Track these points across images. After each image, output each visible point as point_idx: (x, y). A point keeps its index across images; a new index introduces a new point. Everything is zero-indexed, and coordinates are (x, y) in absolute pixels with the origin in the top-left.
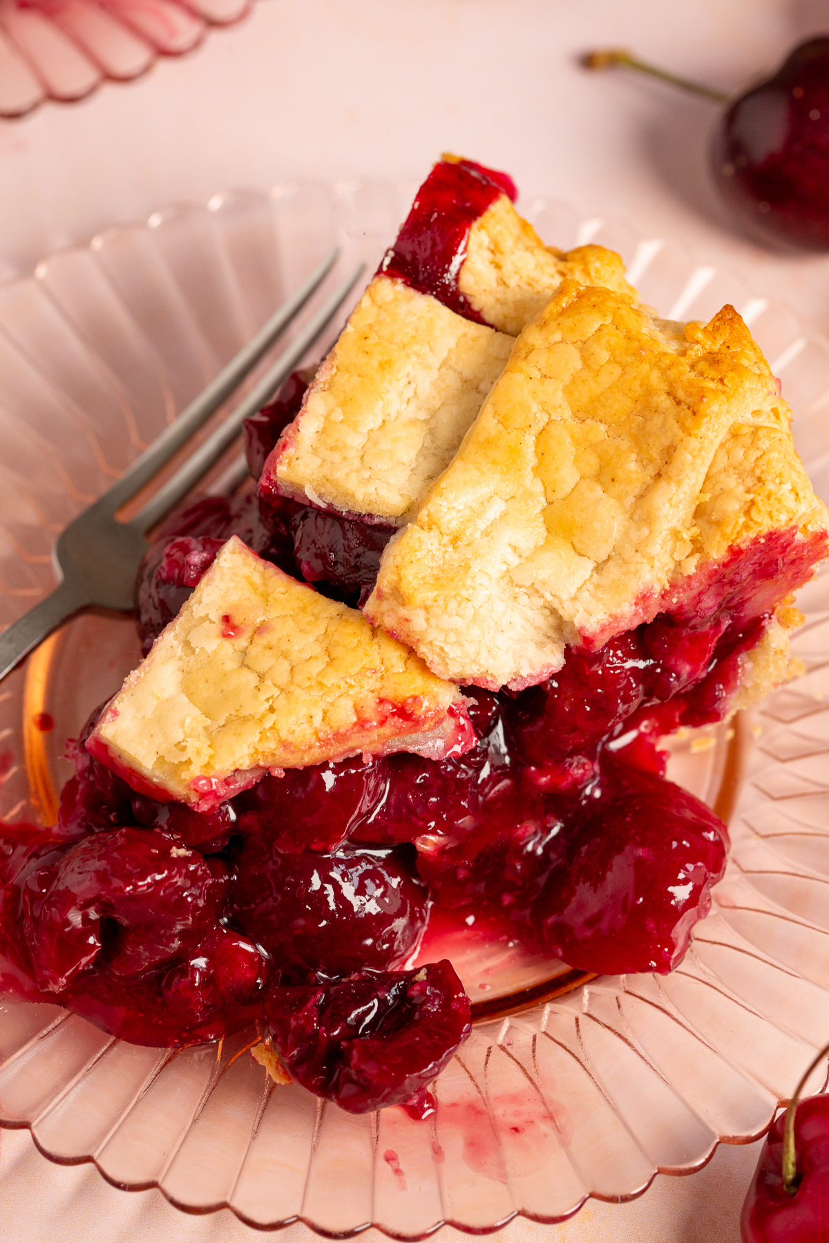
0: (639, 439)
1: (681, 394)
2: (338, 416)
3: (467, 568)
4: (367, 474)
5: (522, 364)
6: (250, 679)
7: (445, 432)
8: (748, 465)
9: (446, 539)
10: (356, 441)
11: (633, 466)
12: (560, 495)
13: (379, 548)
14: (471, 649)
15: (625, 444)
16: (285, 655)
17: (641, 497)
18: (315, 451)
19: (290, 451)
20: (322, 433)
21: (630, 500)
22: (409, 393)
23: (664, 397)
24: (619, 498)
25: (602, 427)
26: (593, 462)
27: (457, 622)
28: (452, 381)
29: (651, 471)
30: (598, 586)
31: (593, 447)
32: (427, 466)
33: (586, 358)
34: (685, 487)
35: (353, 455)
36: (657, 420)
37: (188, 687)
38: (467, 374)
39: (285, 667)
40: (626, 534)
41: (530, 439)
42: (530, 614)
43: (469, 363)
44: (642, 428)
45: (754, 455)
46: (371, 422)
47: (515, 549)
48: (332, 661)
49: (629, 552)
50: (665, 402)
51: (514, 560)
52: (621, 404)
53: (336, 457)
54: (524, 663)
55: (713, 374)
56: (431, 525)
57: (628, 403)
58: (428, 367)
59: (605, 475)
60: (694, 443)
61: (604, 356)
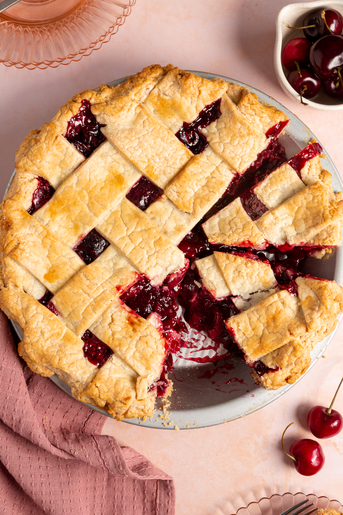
0: (314, 218)
1: (324, 216)
2: (269, 185)
3: (275, 224)
4: (268, 199)
5: (302, 194)
6: (229, 227)
7: (285, 197)
8: (329, 233)
9: (275, 218)
10: (270, 191)
11: (311, 222)
12: (297, 218)
13: (264, 212)
14: (269, 236)
15: (311, 218)
16: (236, 226)
17: (309, 227)
18: (262, 190)
19: (258, 187)
20: (265, 187)
21: (308, 227)
22: (283, 187)
23: (322, 214)
24: (306, 225)
25: (309, 212)
26: (305, 217)
27: (269, 232)
28: (291, 188)
29: (313, 224)
30: (295, 237)
31: (306, 215)
32: (279, 201)
33: (313, 199)
34: (317, 231)
35: (268, 193)
36: (318, 218)
37: (219, 223)
38: (294, 189)
39: (235, 228)
40: (304, 232)
41: (297, 208)
42: (282, 235)
43: (296, 187)
44: (315, 217)
45: (331, 231)
46: (274, 188)
47: (285, 224)
48: (243, 231)
49: (303, 235)
50: (321, 215)
51: (284, 226)
52: (314, 211)
53: (265, 193)
54: (278, 242)
55: (332, 214)
56: (273, 214)
57: (315, 211)
58: (288, 184)
59: (306, 220)
60: (322, 225)
61: (316, 201)
